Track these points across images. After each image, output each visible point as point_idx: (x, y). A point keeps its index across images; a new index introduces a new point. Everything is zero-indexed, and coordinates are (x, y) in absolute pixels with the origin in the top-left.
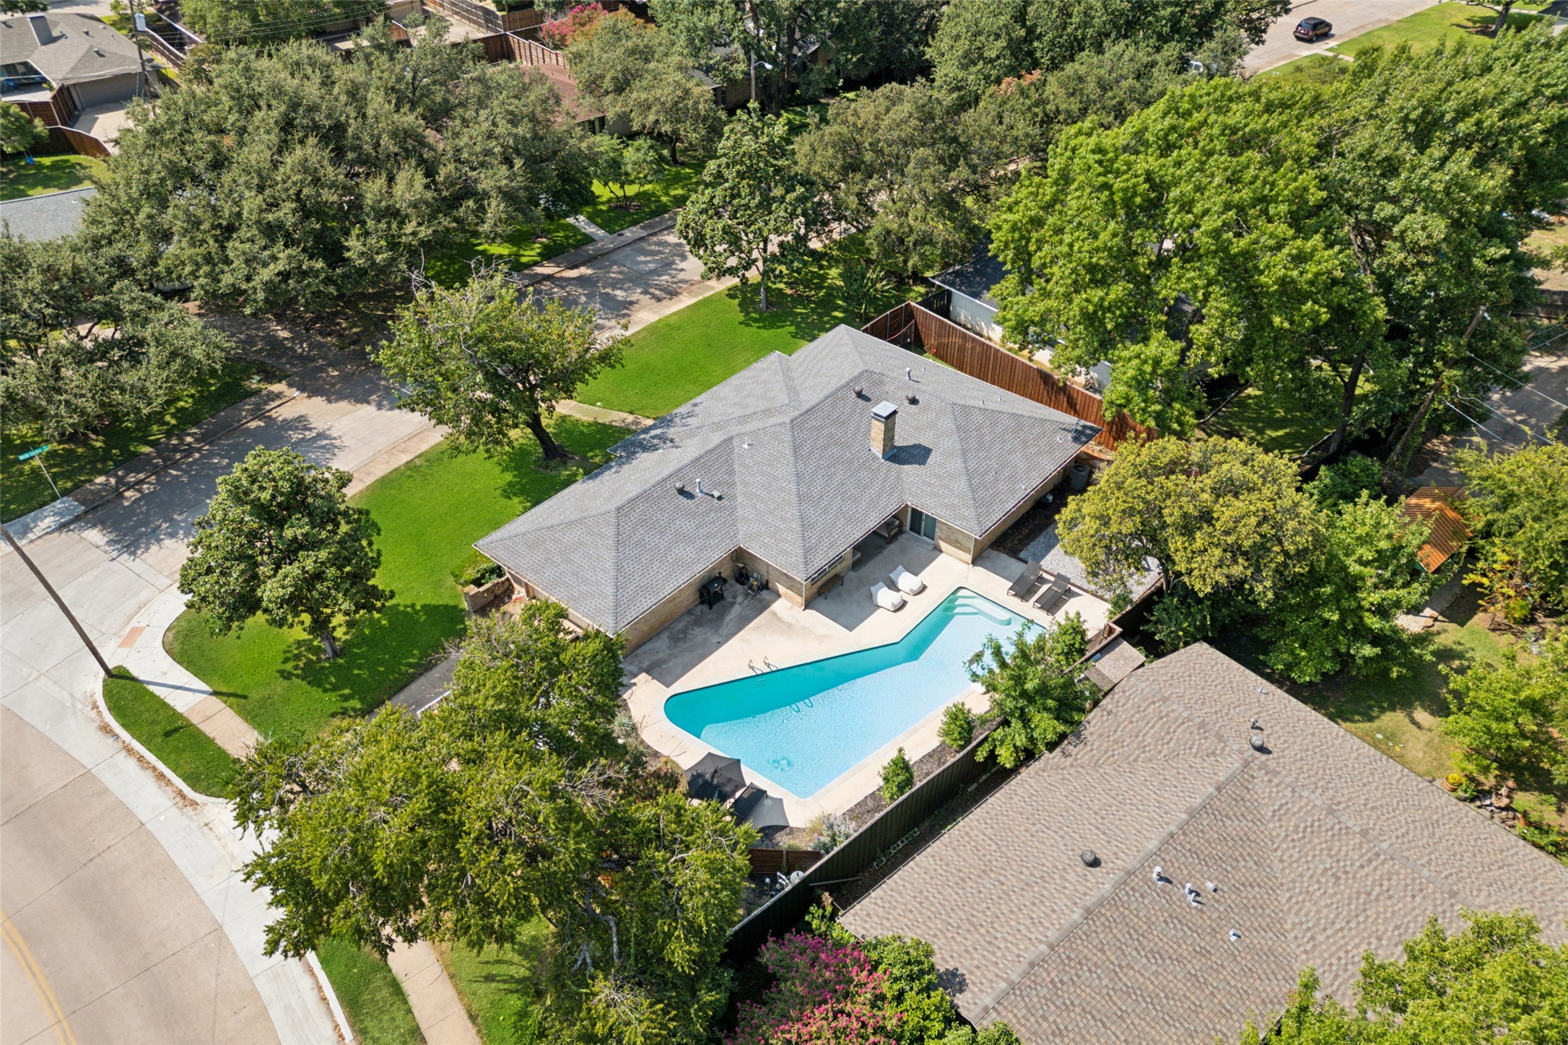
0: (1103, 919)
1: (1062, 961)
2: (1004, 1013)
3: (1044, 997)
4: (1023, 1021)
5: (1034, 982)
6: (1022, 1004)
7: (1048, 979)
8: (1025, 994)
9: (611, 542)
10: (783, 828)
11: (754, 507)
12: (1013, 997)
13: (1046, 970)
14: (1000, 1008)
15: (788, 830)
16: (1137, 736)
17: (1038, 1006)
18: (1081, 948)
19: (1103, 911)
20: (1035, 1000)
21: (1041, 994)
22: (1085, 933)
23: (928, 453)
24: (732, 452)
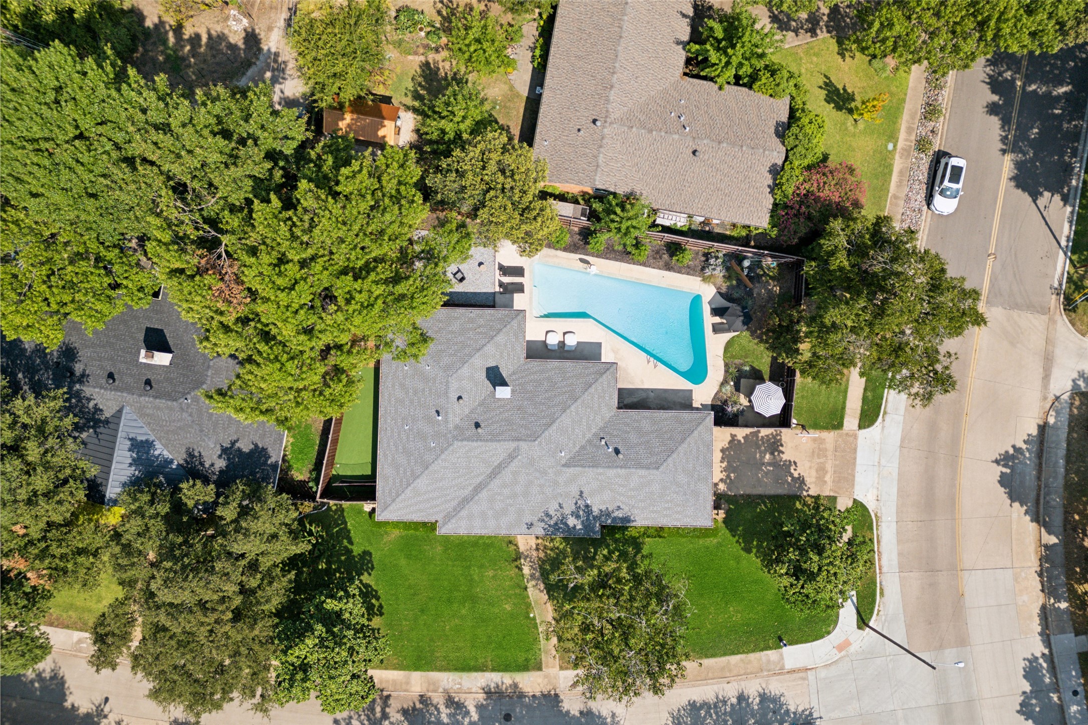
9: (674, 456)
10: (719, 293)
11: (594, 420)
14: (774, 150)
15: (719, 290)
23: (489, 370)
24: (571, 458)
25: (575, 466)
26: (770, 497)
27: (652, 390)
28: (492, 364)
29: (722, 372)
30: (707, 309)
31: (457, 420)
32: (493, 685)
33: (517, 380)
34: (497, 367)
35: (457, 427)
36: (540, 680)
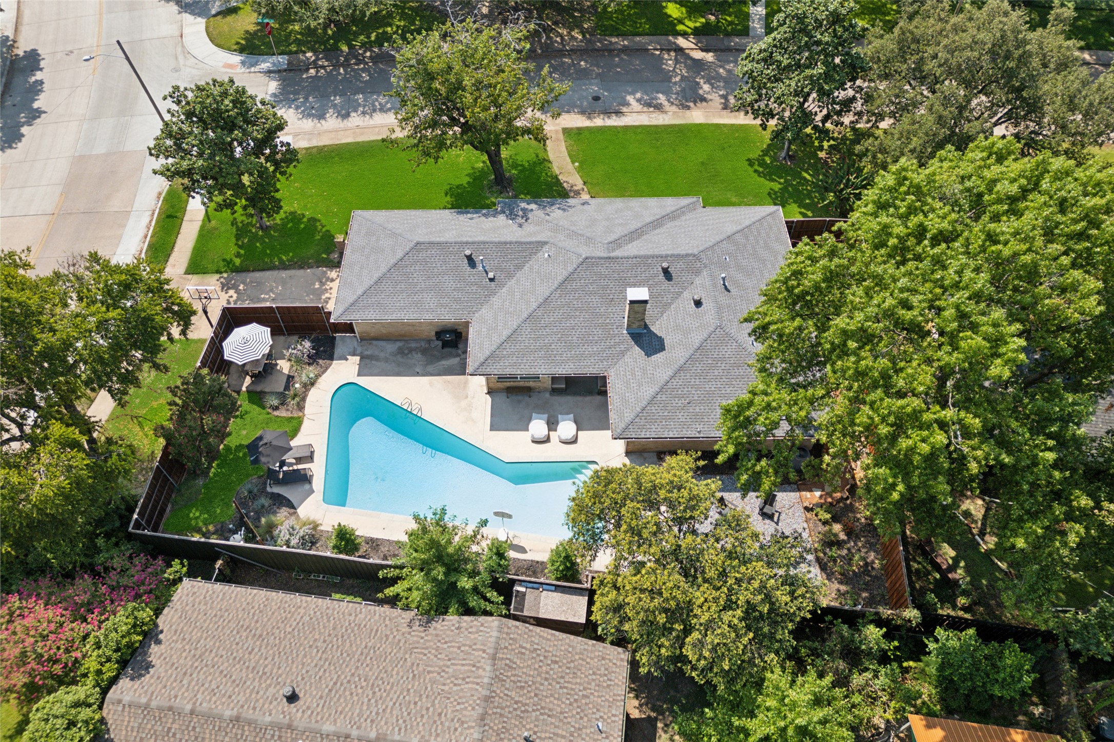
0: (240, 732)
1: (188, 726)
2: (126, 714)
3: (155, 731)
4: (129, 729)
5: (160, 718)
6: (140, 721)
7: (169, 725)
8: (148, 717)
10: (293, 507)
11: (503, 303)
12: (140, 712)
13: (174, 720)
14: (127, 709)
15: (292, 511)
16: (449, 660)
17: (147, 731)
18: (207, 731)
19: (246, 728)
20: (149, 726)
21: (156, 728)
22: (220, 727)
23: (662, 348)
24: (535, 254)
25: (530, 243)
26: (273, 268)
27: (418, 374)
28: (658, 357)
29: (309, 399)
30: (318, 483)
31: (698, 281)
32: (614, 118)
33: (619, 344)
34: (648, 355)
35: (698, 272)
36: (564, 122)
